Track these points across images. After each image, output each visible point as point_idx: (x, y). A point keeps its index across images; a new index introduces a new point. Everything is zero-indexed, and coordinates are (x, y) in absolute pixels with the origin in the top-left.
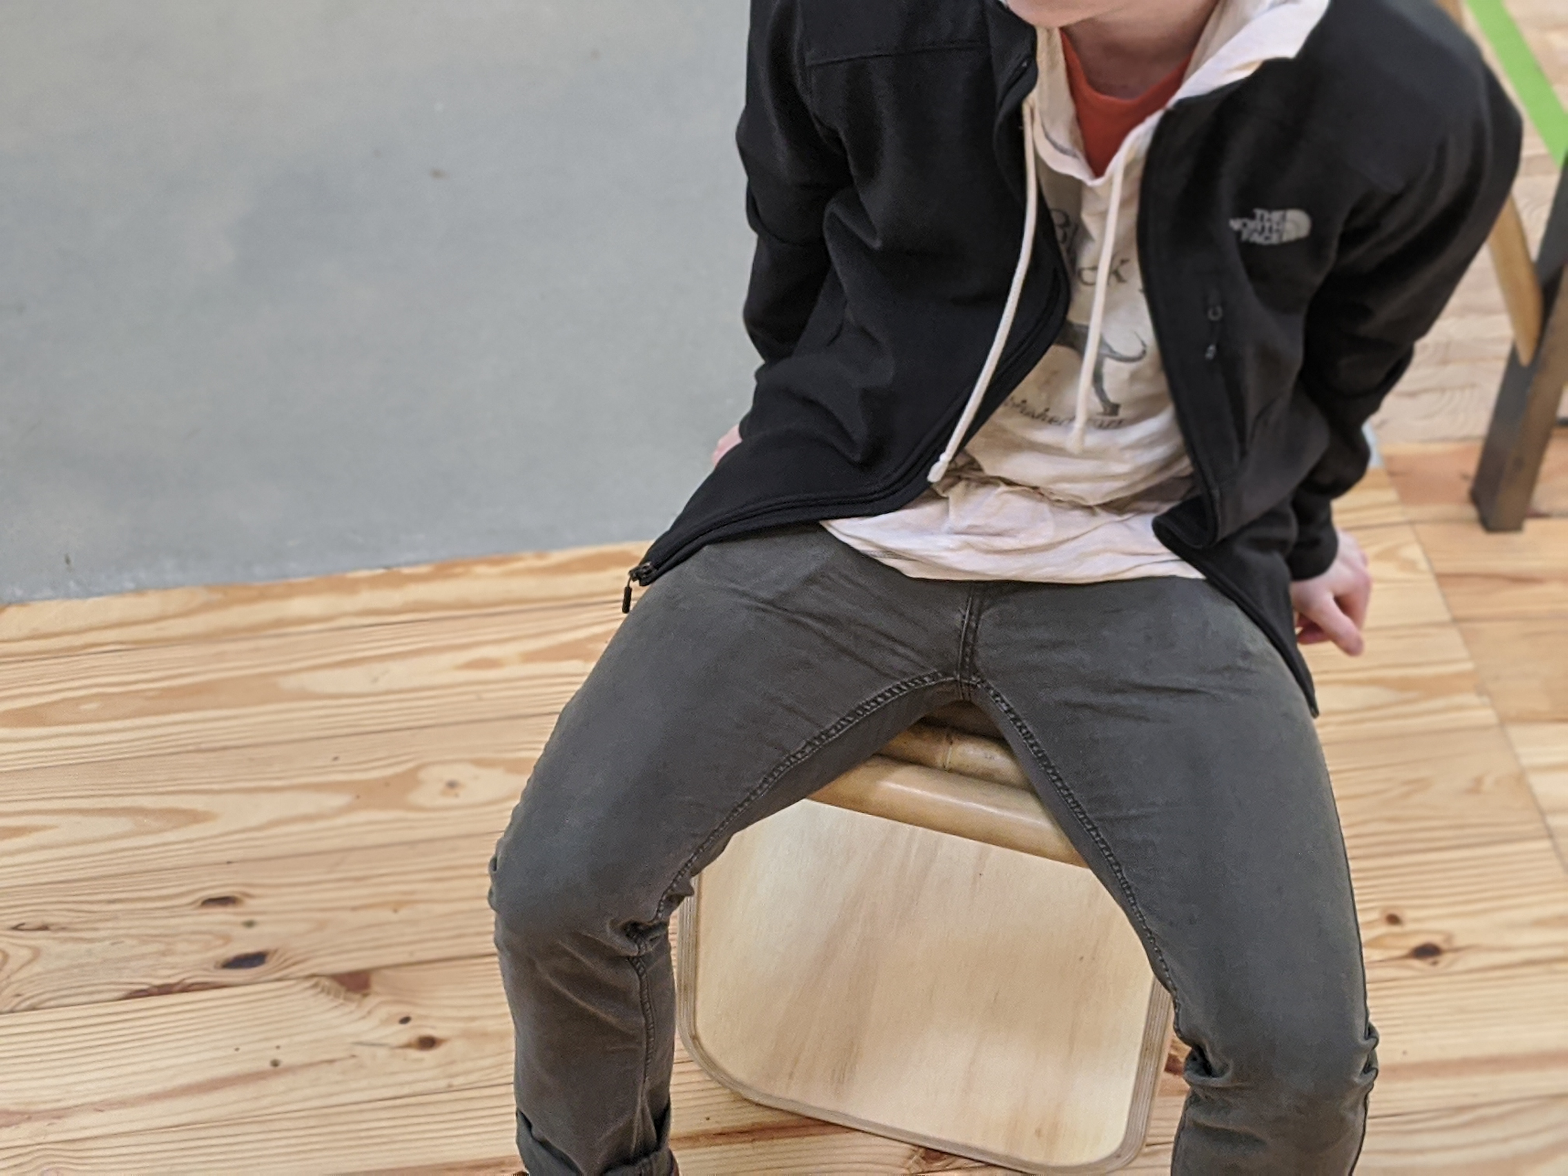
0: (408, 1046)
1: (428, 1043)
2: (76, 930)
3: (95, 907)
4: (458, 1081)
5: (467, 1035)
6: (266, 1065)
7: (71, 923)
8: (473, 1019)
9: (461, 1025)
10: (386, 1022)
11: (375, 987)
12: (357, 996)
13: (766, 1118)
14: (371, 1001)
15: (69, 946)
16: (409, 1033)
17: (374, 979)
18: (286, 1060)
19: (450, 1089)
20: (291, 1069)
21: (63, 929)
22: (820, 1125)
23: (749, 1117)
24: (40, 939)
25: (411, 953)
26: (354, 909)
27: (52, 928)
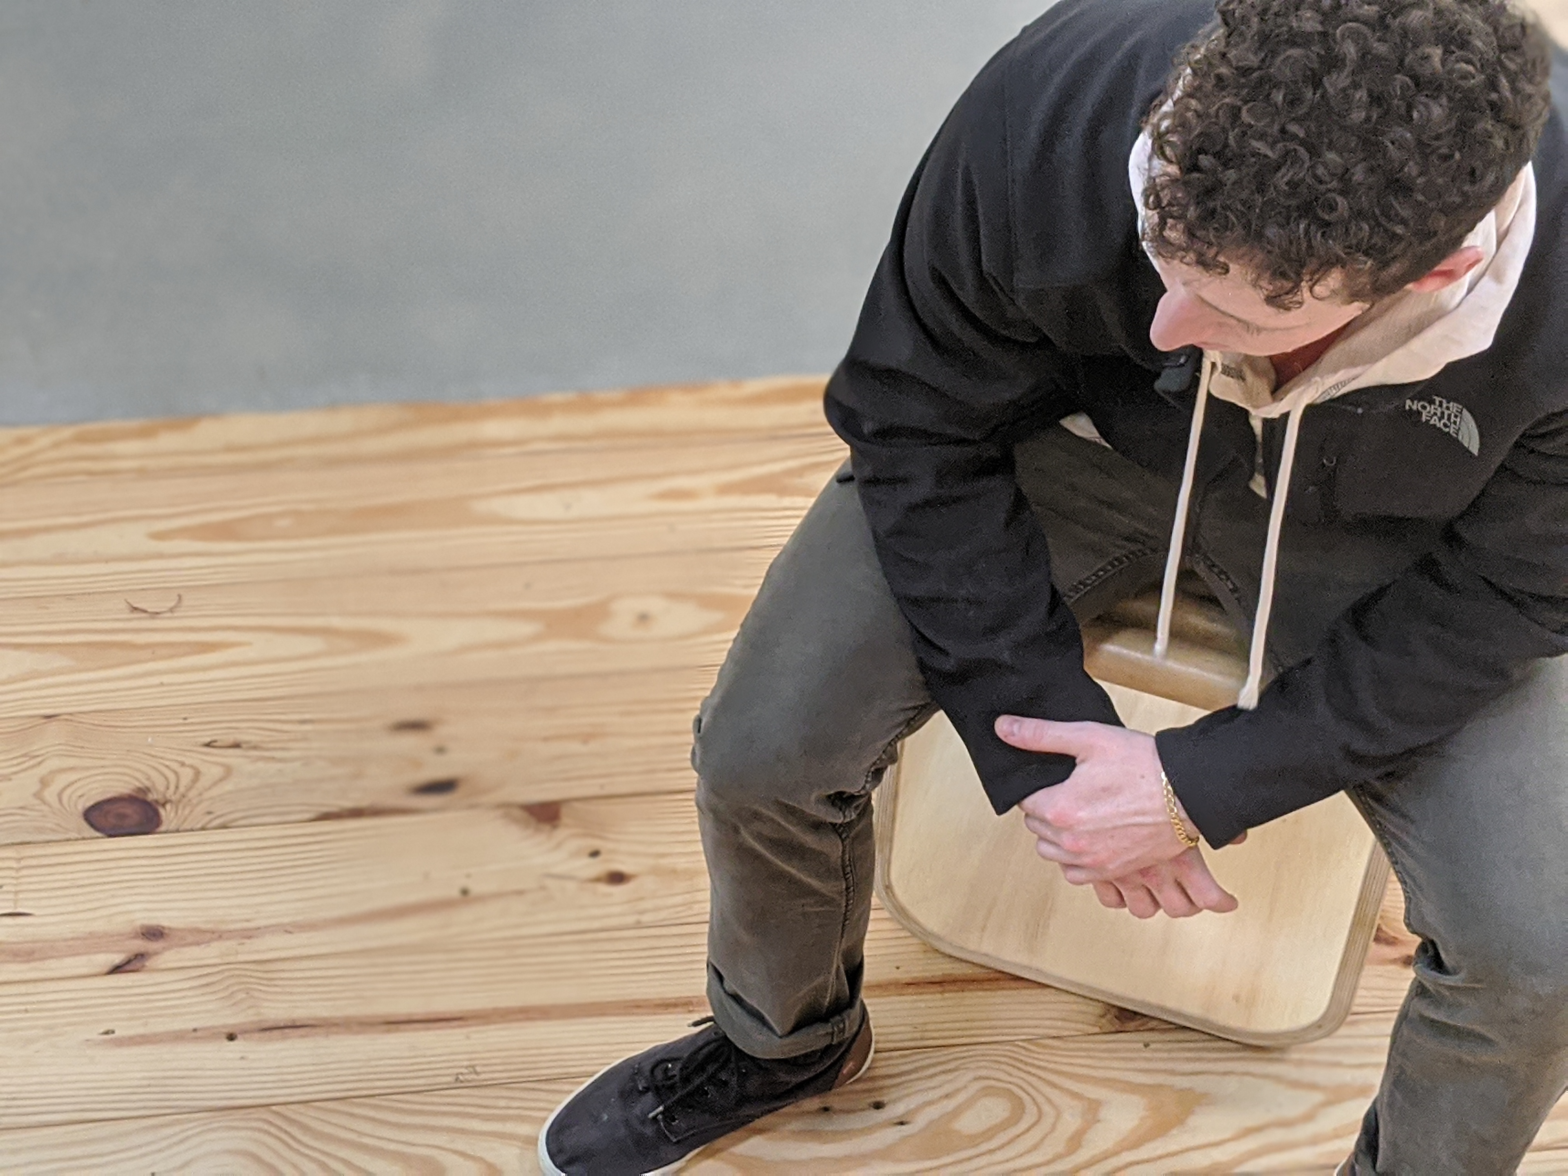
0: (598, 880)
1: (617, 878)
2: (268, 749)
3: (286, 727)
4: (646, 918)
5: (656, 871)
6: (455, 893)
7: (263, 742)
8: (663, 855)
9: (651, 862)
10: (576, 854)
11: (565, 819)
12: (547, 827)
13: (959, 970)
14: (561, 833)
15: (261, 765)
16: (599, 867)
17: (564, 811)
18: (476, 888)
19: (639, 925)
20: (482, 899)
21: (255, 748)
22: (1012, 979)
23: (941, 968)
24: (232, 757)
25: (602, 786)
26: (546, 739)
27: (244, 746)
